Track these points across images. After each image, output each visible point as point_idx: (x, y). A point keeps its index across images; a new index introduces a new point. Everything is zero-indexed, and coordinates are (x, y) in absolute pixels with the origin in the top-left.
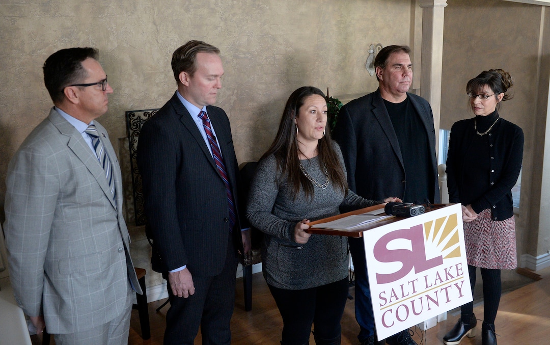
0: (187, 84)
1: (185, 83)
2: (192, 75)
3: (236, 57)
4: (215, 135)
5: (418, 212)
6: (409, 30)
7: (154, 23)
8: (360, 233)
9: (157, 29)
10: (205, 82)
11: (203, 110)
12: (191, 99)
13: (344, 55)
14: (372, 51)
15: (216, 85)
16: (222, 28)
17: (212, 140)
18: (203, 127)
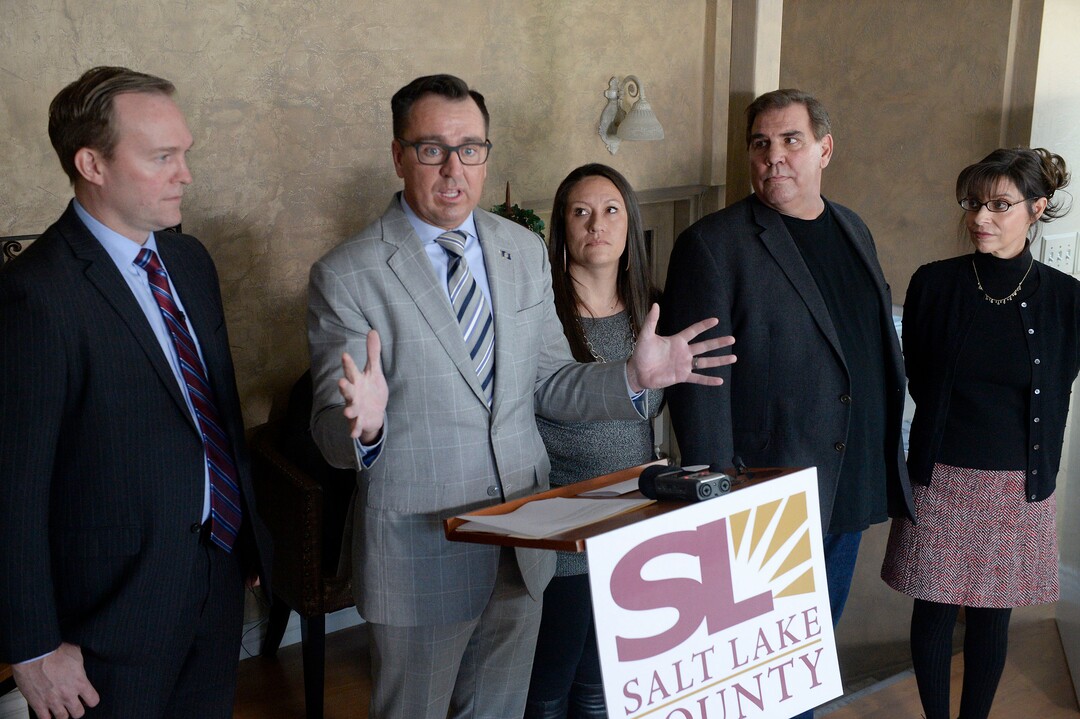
0: (99, 180)
1: (93, 177)
2: (108, 153)
3: (280, 104)
4: (181, 308)
5: (716, 490)
6: (702, 42)
7: (67, 14)
8: (578, 543)
9: (74, 29)
10: (147, 168)
11: (147, 246)
12: (113, 218)
13: (547, 102)
14: (614, 94)
15: (176, 175)
16: (243, 32)
17: (174, 325)
18: (149, 290)
